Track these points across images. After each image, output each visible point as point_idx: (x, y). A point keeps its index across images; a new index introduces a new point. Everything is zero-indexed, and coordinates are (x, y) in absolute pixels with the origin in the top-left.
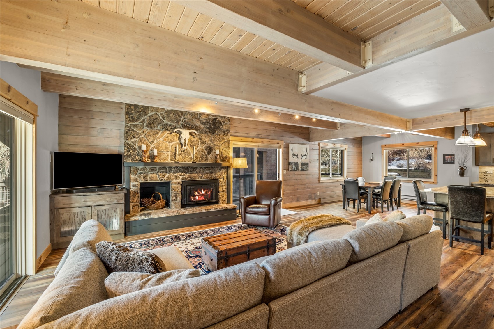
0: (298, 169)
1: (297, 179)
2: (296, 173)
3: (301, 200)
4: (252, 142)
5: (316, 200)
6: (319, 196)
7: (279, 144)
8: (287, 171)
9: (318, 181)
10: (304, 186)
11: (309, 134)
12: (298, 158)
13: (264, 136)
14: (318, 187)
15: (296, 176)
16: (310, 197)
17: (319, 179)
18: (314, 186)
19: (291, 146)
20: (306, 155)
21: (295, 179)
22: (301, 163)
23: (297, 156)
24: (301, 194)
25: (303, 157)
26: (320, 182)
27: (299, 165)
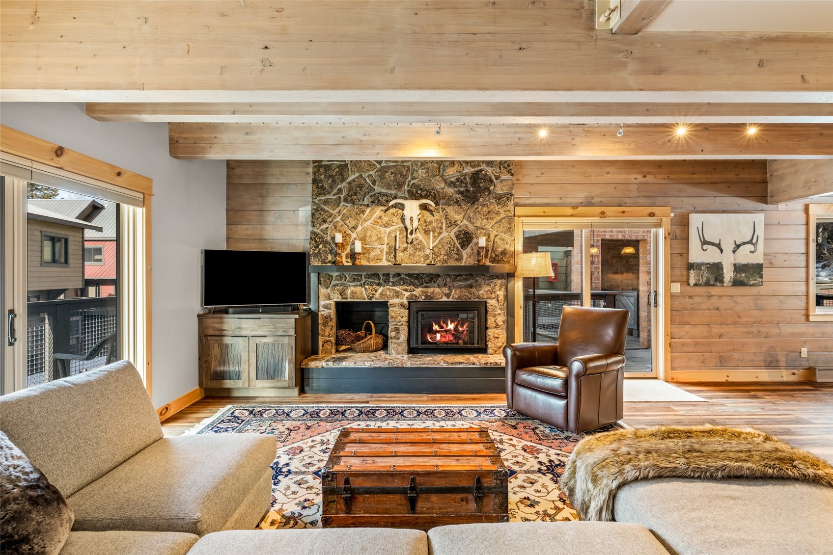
0: (722, 281)
1: (718, 309)
2: (714, 291)
3: (736, 367)
4: (572, 216)
5: (794, 371)
6: (807, 359)
7: (654, 216)
8: (681, 285)
9: (803, 318)
10: (746, 328)
11: (765, 182)
12: (722, 251)
13: (608, 199)
14: (802, 335)
15: (714, 299)
16: (771, 362)
17: (807, 309)
18: (787, 329)
19: (696, 220)
20: (754, 241)
21: (711, 307)
22: (735, 265)
23: (718, 246)
24: (734, 350)
25: (742, 248)
26: (812, 319)
27: (725, 271)
